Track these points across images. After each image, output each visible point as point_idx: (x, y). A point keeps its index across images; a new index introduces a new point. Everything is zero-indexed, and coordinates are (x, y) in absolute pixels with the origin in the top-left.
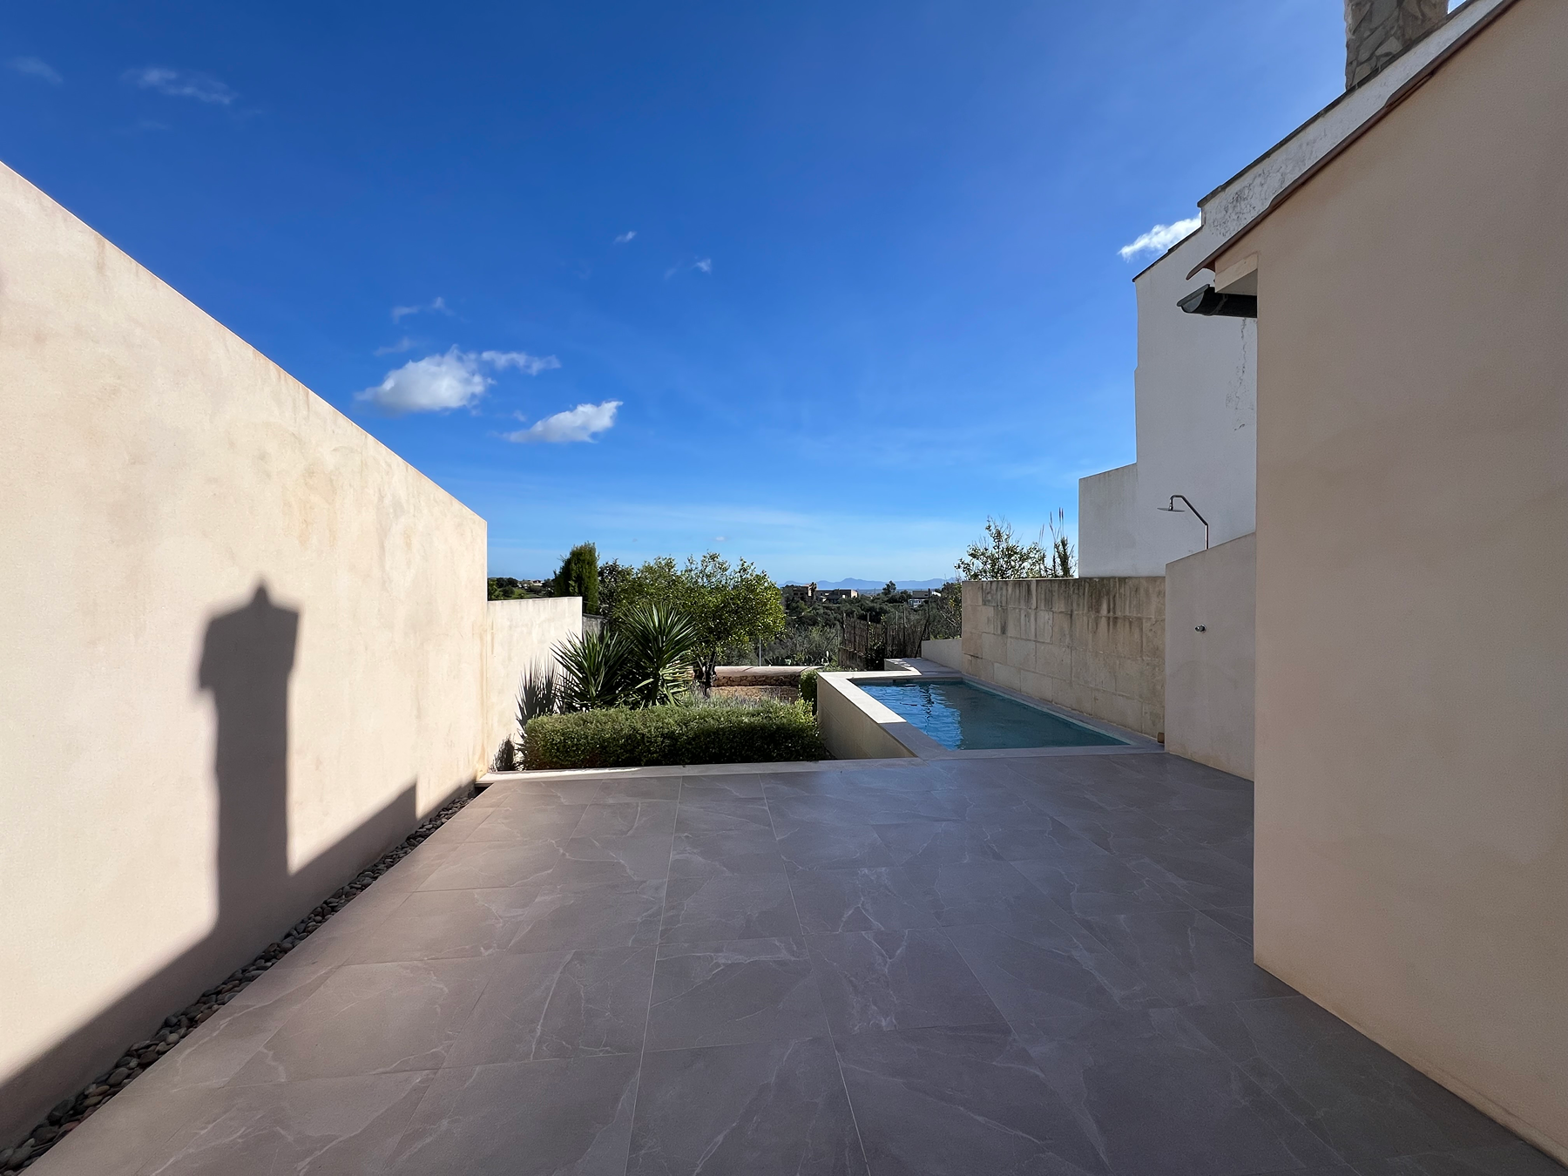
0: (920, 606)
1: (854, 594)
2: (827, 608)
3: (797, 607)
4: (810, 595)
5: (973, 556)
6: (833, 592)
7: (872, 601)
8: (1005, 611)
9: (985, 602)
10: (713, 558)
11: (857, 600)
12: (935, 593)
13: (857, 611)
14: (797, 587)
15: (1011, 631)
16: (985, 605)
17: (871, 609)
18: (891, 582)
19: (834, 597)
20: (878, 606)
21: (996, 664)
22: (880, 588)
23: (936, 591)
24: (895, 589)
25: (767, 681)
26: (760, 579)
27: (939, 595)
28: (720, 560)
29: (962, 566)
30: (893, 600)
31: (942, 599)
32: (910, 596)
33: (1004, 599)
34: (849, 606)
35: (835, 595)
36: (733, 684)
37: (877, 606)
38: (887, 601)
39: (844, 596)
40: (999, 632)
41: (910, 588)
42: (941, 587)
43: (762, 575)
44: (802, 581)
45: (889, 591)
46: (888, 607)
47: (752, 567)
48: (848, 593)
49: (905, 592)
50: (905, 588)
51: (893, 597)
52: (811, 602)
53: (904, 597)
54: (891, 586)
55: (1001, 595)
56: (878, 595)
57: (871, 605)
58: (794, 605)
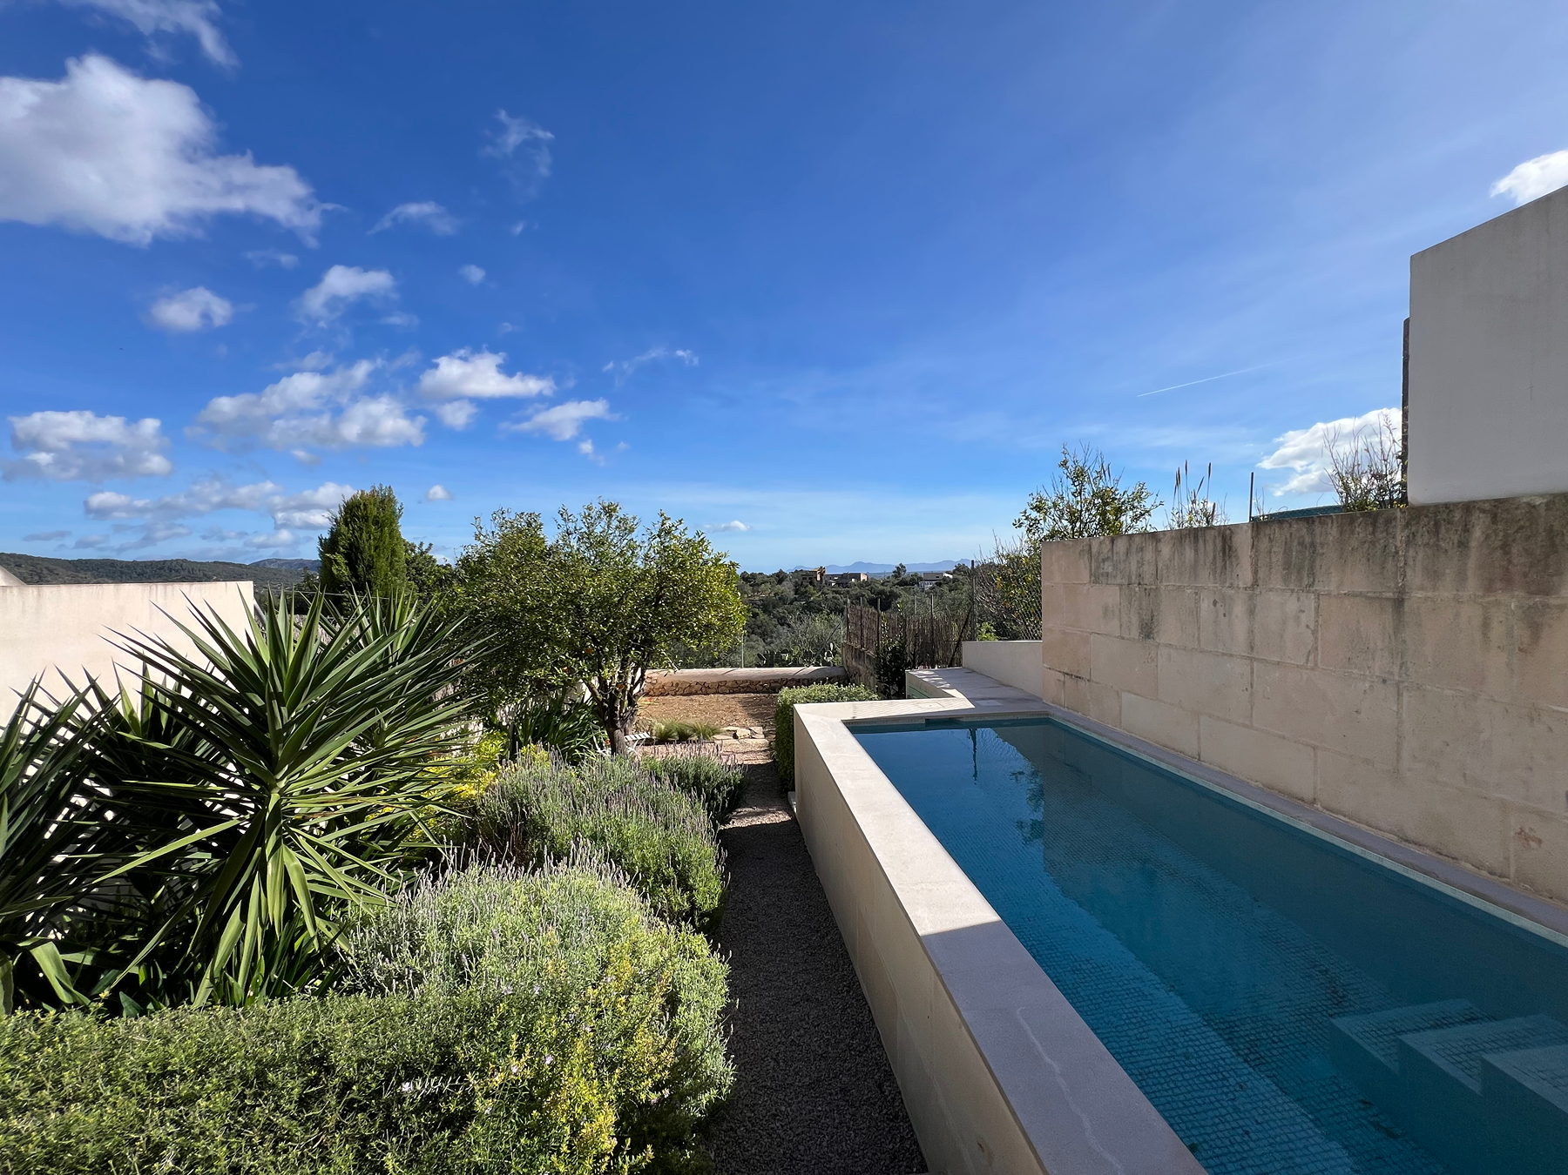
0: (932, 588)
1: (863, 577)
2: (836, 592)
3: (806, 592)
4: (819, 579)
5: (1038, 509)
6: (842, 576)
7: (882, 584)
8: (1151, 593)
9: (1096, 578)
10: (609, 511)
11: (866, 583)
12: (947, 575)
13: (867, 594)
14: (806, 571)
15: (1170, 629)
16: (1096, 582)
17: (881, 593)
18: (901, 565)
19: (844, 581)
20: (889, 589)
21: (1126, 697)
22: (891, 571)
23: (947, 573)
24: (905, 571)
25: (752, 687)
26: (697, 546)
27: (951, 576)
28: (620, 514)
29: (1027, 522)
30: (903, 583)
31: (954, 580)
32: (921, 579)
33: (1148, 570)
34: (859, 590)
35: (844, 580)
36: (709, 691)
37: (887, 589)
38: (898, 584)
39: (853, 580)
40: (1135, 633)
41: (921, 571)
42: (952, 569)
43: (698, 539)
44: (811, 566)
45: (899, 574)
46: (898, 590)
47: (681, 527)
48: (857, 576)
49: (916, 575)
50: (915, 571)
51: (904, 580)
52: (820, 587)
53: (915, 580)
54: (900, 569)
55: (1141, 563)
56: (888, 578)
57: (881, 588)
58: (803, 589)
